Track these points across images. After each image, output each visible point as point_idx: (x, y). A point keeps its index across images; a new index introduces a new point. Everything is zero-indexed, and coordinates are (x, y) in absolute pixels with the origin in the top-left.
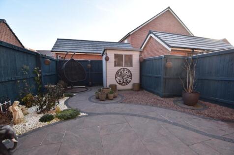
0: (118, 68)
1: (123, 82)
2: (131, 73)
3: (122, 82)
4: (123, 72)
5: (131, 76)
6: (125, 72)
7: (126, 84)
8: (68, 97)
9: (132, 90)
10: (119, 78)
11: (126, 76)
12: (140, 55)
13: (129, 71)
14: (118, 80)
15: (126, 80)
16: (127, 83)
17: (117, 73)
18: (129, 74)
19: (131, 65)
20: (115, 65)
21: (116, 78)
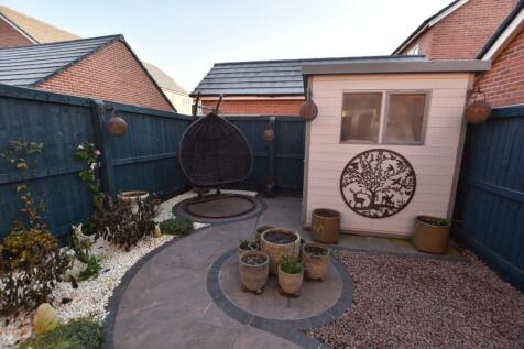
0: (356, 148)
1: (373, 206)
2: (412, 173)
3: (367, 203)
4: (373, 165)
5: (411, 184)
6: (385, 166)
7: (386, 215)
8: (171, 237)
9: (408, 239)
10: (355, 187)
11: (388, 183)
12: (470, 93)
13: (404, 163)
14: (350, 197)
15: (387, 199)
16: (389, 209)
17: (350, 168)
18: (403, 175)
19: (418, 137)
20: (344, 137)
21: (342, 186)
